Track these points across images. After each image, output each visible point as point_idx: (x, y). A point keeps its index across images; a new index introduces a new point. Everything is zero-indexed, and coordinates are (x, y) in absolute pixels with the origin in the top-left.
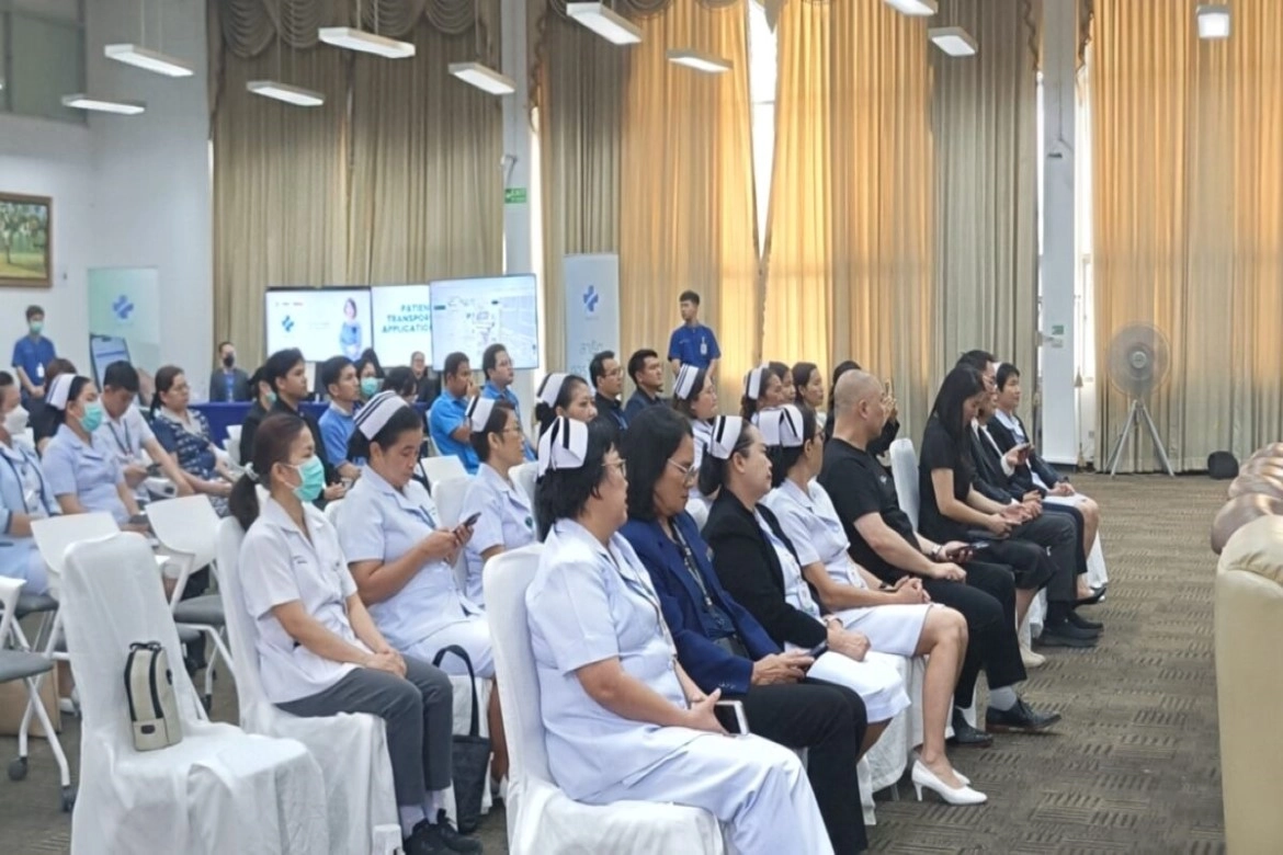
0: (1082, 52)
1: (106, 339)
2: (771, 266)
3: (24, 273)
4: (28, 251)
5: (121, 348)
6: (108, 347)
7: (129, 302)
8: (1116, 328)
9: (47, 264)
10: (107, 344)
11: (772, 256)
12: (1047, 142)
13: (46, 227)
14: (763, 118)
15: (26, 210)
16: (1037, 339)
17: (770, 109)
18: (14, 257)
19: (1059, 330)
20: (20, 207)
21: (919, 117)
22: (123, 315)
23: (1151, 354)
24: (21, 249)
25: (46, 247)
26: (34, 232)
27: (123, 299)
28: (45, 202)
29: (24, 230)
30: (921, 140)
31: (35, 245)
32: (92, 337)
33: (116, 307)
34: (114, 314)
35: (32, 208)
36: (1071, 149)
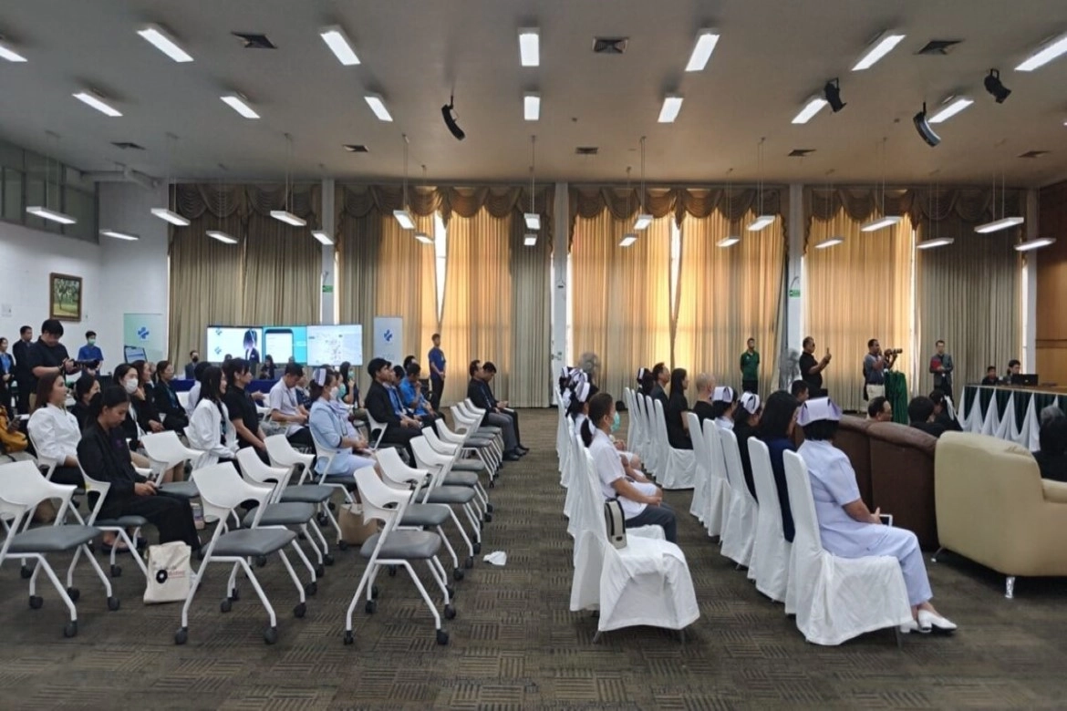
0: (570, 248)
1: (134, 348)
2: (444, 324)
3: (68, 314)
4: (70, 303)
5: (142, 352)
6: (135, 352)
7: (147, 330)
8: (581, 353)
9: (79, 311)
10: (134, 351)
11: (444, 320)
12: (556, 282)
13: (79, 292)
14: (441, 263)
15: (69, 283)
16: (551, 357)
17: (444, 260)
18: (63, 306)
19: (560, 354)
20: (67, 282)
21: (505, 268)
22: (144, 336)
23: (593, 364)
24: (67, 302)
25: (79, 302)
26: (73, 295)
27: (144, 329)
28: (79, 280)
29: (69, 293)
30: (506, 278)
31: (74, 301)
32: (126, 347)
33: (139, 333)
34: (139, 336)
35: (72, 282)
36: (565, 284)
